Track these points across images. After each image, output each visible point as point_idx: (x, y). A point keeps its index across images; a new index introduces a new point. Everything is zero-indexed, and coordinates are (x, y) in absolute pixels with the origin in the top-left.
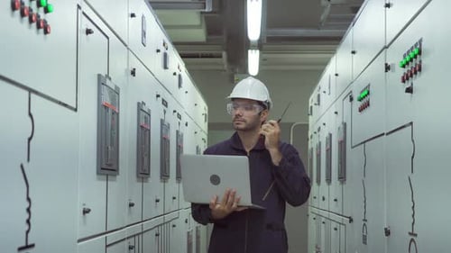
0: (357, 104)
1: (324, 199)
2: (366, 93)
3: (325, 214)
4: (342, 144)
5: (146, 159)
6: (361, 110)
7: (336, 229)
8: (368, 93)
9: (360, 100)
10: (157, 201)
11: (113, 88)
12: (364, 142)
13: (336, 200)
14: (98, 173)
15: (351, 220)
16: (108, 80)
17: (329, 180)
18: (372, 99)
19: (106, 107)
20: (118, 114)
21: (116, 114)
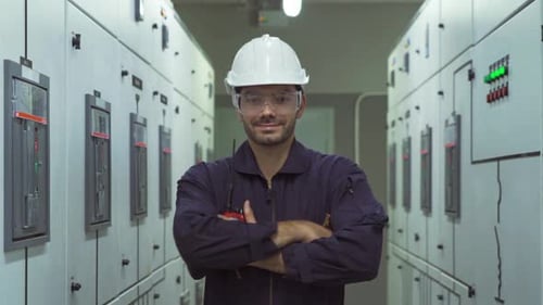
0: (483, 90)
1: (417, 238)
2: (502, 71)
3: (421, 264)
4: (453, 153)
5: (102, 196)
6: (492, 98)
7: (441, 298)
8: (506, 73)
9: (490, 81)
10: (125, 263)
11: (37, 81)
12: (498, 159)
13: (440, 247)
14: (6, 250)
15: (472, 293)
16: (24, 69)
17: (427, 206)
18: (513, 83)
19: (22, 121)
20: (46, 128)
21: (43, 130)
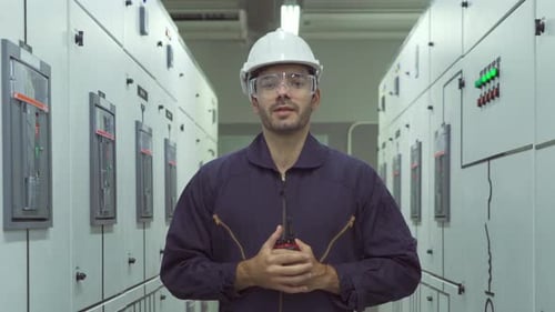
0: (473, 94)
2: (493, 73)
4: (443, 161)
5: (107, 192)
6: (482, 102)
7: (430, 299)
8: (498, 74)
9: (480, 86)
10: (132, 261)
12: (489, 159)
13: (430, 252)
15: (461, 291)
16: (23, 52)
17: (416, 217)
18: (504, 84)
20: (48, 115)
21: (44, 116)
